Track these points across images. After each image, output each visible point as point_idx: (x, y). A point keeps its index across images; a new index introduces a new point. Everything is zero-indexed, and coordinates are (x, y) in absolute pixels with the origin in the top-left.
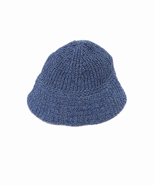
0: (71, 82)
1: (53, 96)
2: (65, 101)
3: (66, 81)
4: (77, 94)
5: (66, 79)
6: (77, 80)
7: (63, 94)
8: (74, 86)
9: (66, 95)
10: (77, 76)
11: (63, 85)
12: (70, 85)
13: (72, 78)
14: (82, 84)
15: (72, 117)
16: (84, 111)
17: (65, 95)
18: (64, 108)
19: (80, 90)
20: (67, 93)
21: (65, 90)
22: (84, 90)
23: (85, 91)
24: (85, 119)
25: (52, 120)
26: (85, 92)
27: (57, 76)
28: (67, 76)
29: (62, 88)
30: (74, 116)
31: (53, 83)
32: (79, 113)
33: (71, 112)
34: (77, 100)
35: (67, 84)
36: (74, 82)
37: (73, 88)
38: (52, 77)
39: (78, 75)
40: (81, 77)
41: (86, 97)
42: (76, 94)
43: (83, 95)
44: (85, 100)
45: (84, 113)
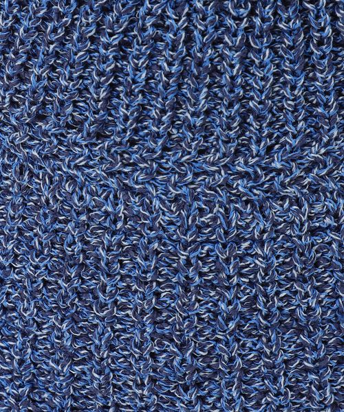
0: (182, 75)
1: (26, 191)
2: (134, 248)
3: (137, 69)
4: (241, 185)
5: (134, 51)
6: (243, 59)
7: (113, 183)
8: (208, 113)
9: (142, 194)
10: (238, 19)
11: (108, 99)
12: (176, 106)
13: (189, 40)
14: (287, 92)
15: (198, 385)
16: (299, 331)
17: (126, 188)
18: (123, 308)
19: (269, 149)
20: (151, 176)
21: (132, 142)
22: (303, 145)
23: (315, 152)
24: (311, 399)
25: (18, 398)
26: (315, 163)
27: (60, 16)
28: (149, 22)
29: (105, 124)
30: (210, 379)
31: (22, 80)
32: (261, 353)
33: (182, 347)
34: (239, 240)
35: (148, 90)
36: (214, 72)
37: (206, 131)
38: (17, 20)
39: (252, 13)
40: (274, 30)
41: (318, 208)
42: (228, 185)
43: (291, 191)
44: (313, 232)
45: (302, 346)
